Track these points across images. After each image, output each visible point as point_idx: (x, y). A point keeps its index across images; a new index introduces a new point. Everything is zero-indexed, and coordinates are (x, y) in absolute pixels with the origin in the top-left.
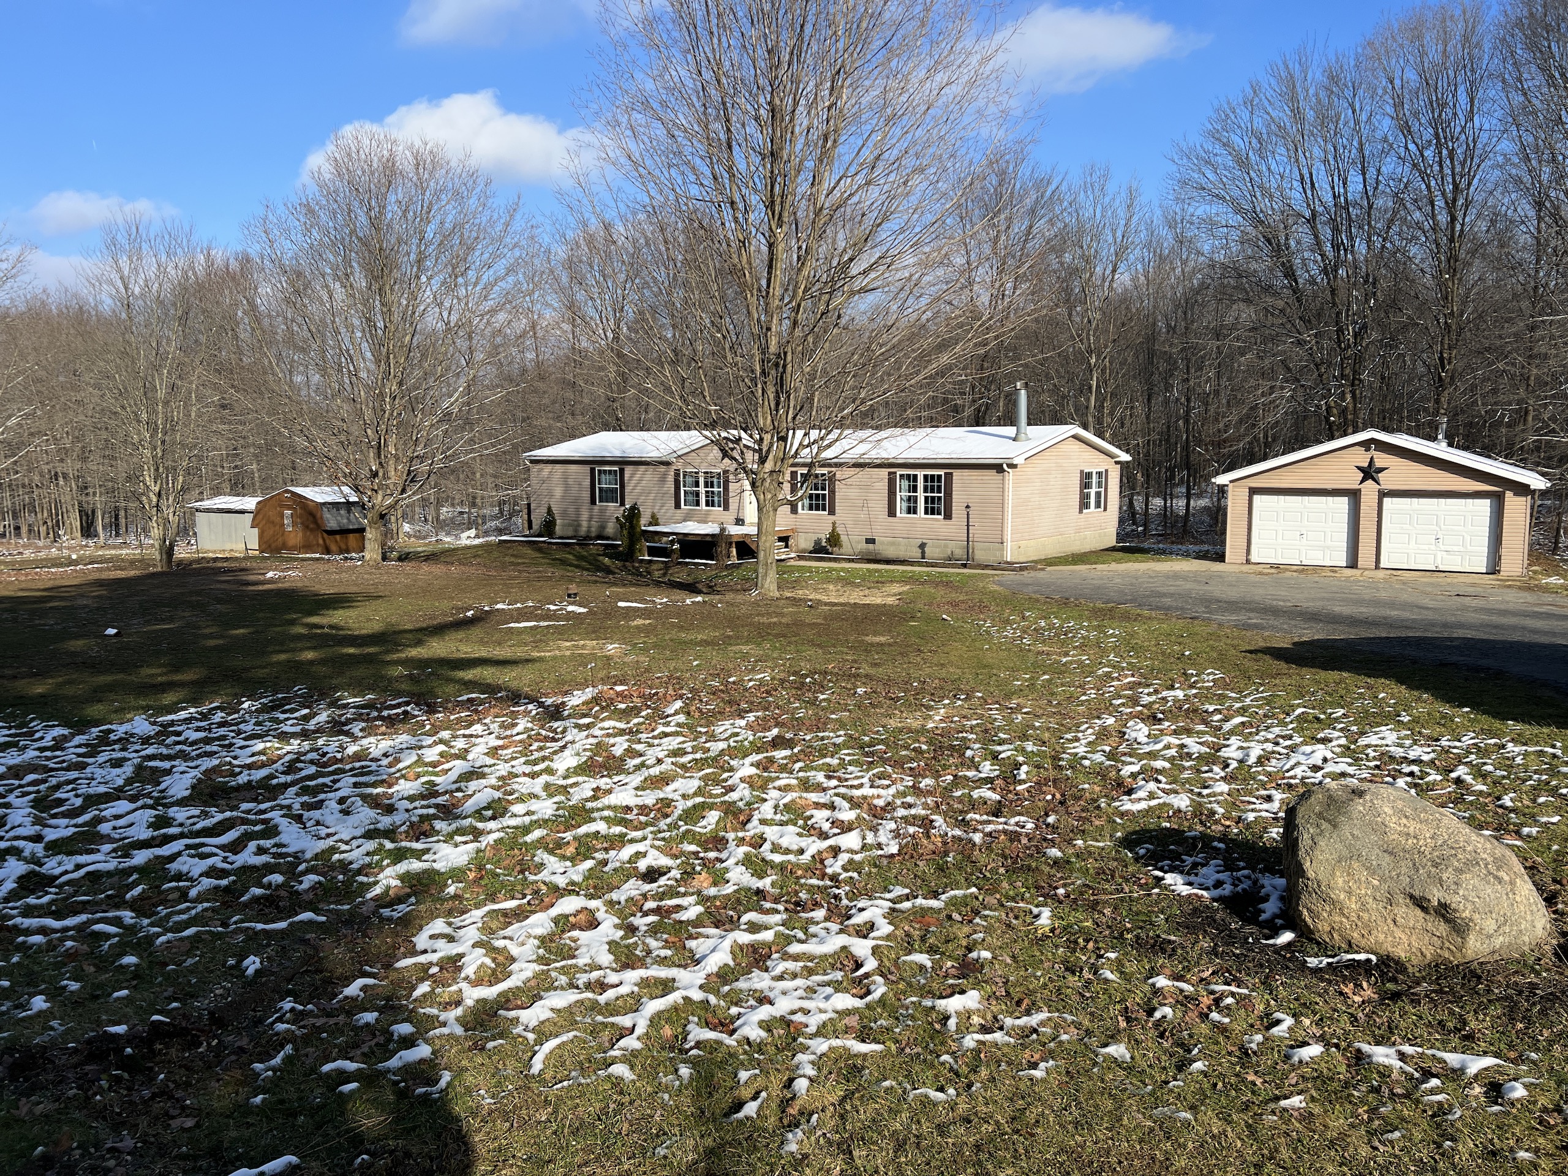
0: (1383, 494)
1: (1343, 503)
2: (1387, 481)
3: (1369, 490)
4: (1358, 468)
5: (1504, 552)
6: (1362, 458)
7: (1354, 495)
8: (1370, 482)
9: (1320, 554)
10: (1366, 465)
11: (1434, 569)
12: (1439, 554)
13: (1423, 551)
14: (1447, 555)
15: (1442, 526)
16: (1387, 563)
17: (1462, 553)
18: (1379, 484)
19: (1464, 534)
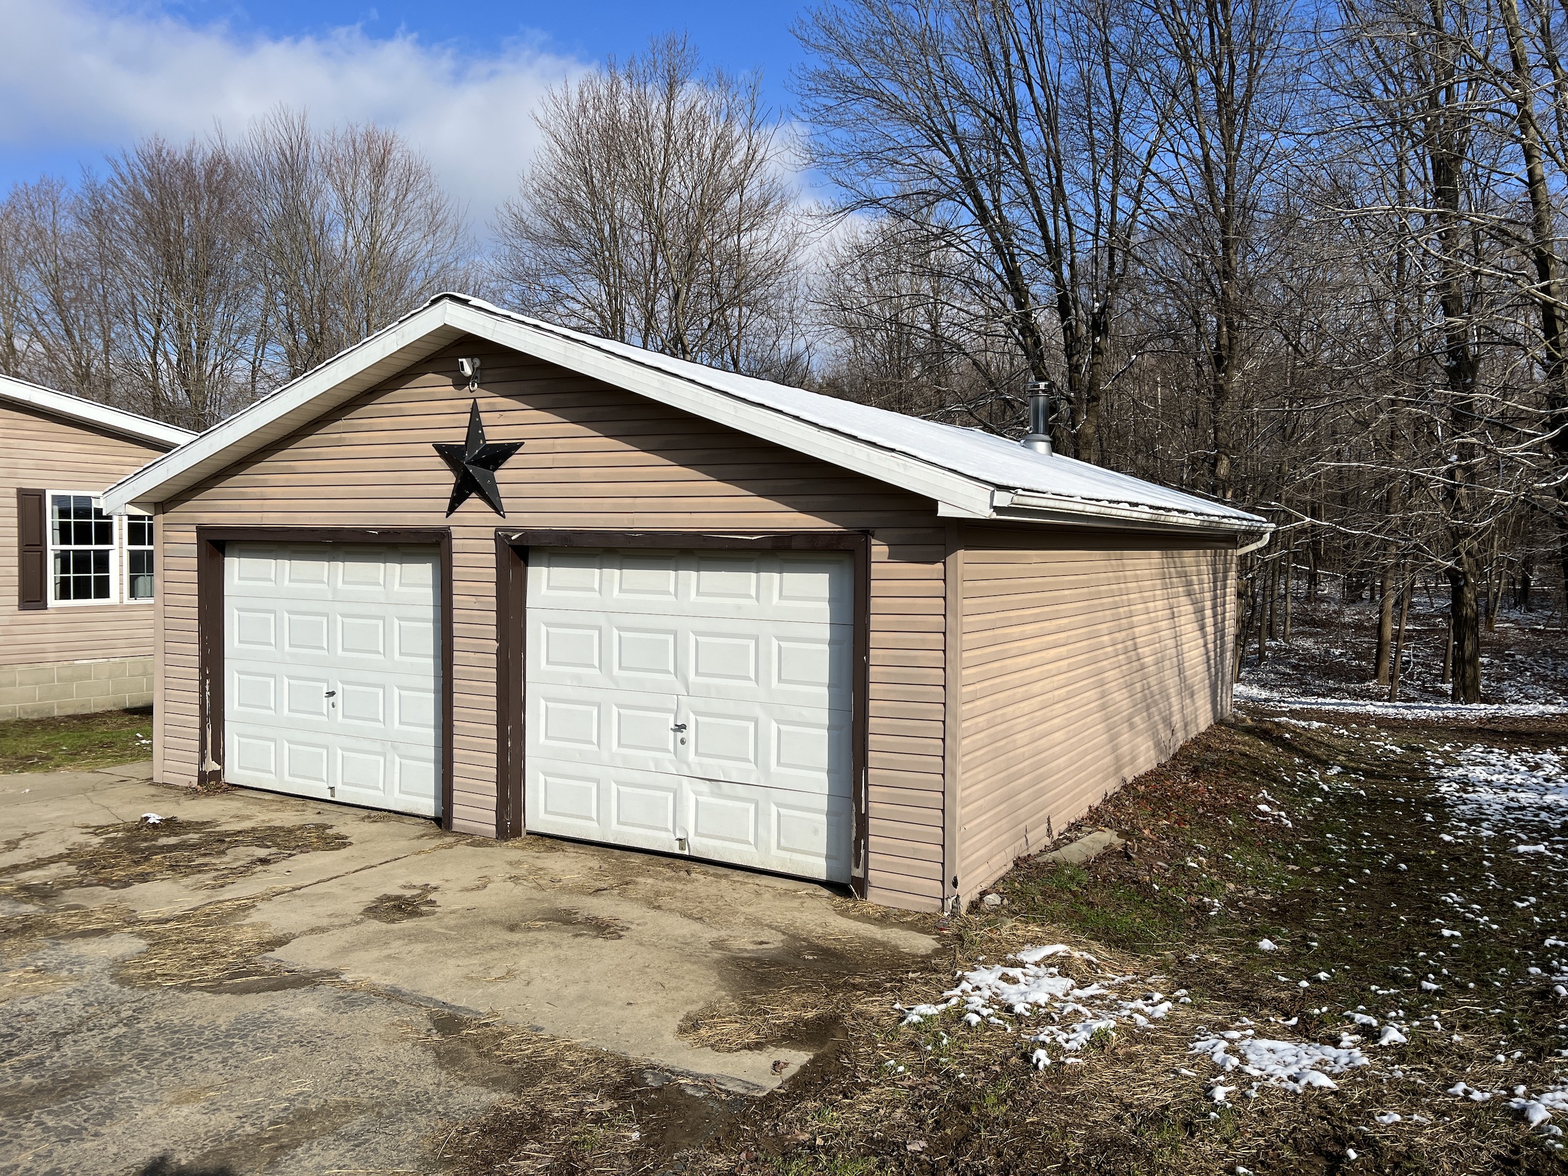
0: (514, 549)
2: (520, 496)
3: (473, 535)
4: (438, 450)
6: (447, 413)
7: (433, 550)
8: (474, 502)
9: (376, 768)
10: (460, 437)
11: (677, 851)
12: (690, 792)
13: (637, 776)
14: (713, 794)
15: (692, 677)
16: (542, 814)
17: (757, 793)
18: (497, 509)
19: (758, 712)
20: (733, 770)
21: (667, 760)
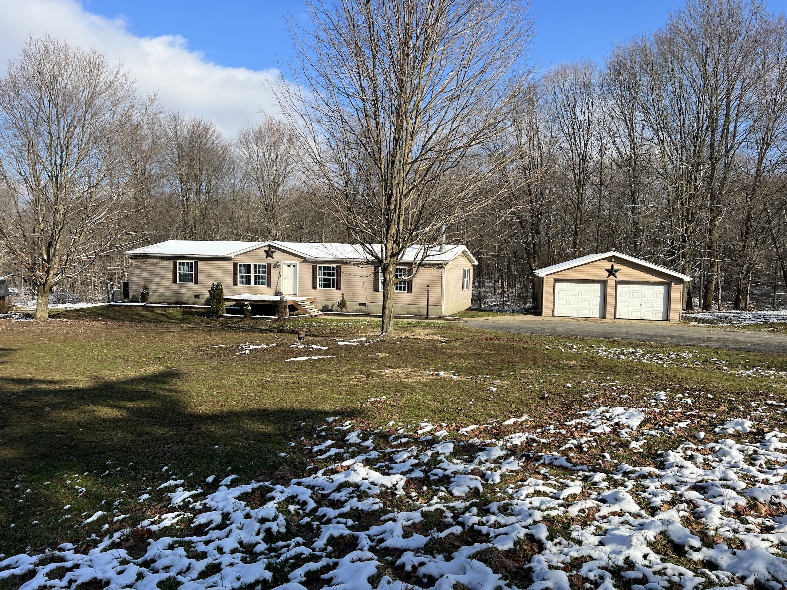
0: (617, 283)
1: (598, 287)
2: (620, 276)
3: (611, 281)
4: (606, 270)
5: (672, 310)
6: (608, 265)
7: (604, 283)
8: (612, 276)
9: (587, 312)
10: (610, 268)
11: (641, 319)
12: (642, 312)
14: (646, 312)
15: (643, 298)
16: (619, 316)
17: (652, 311)
18: (616, 278)
19: (653, 302)
20: (650, 309)
21: (639, 308)
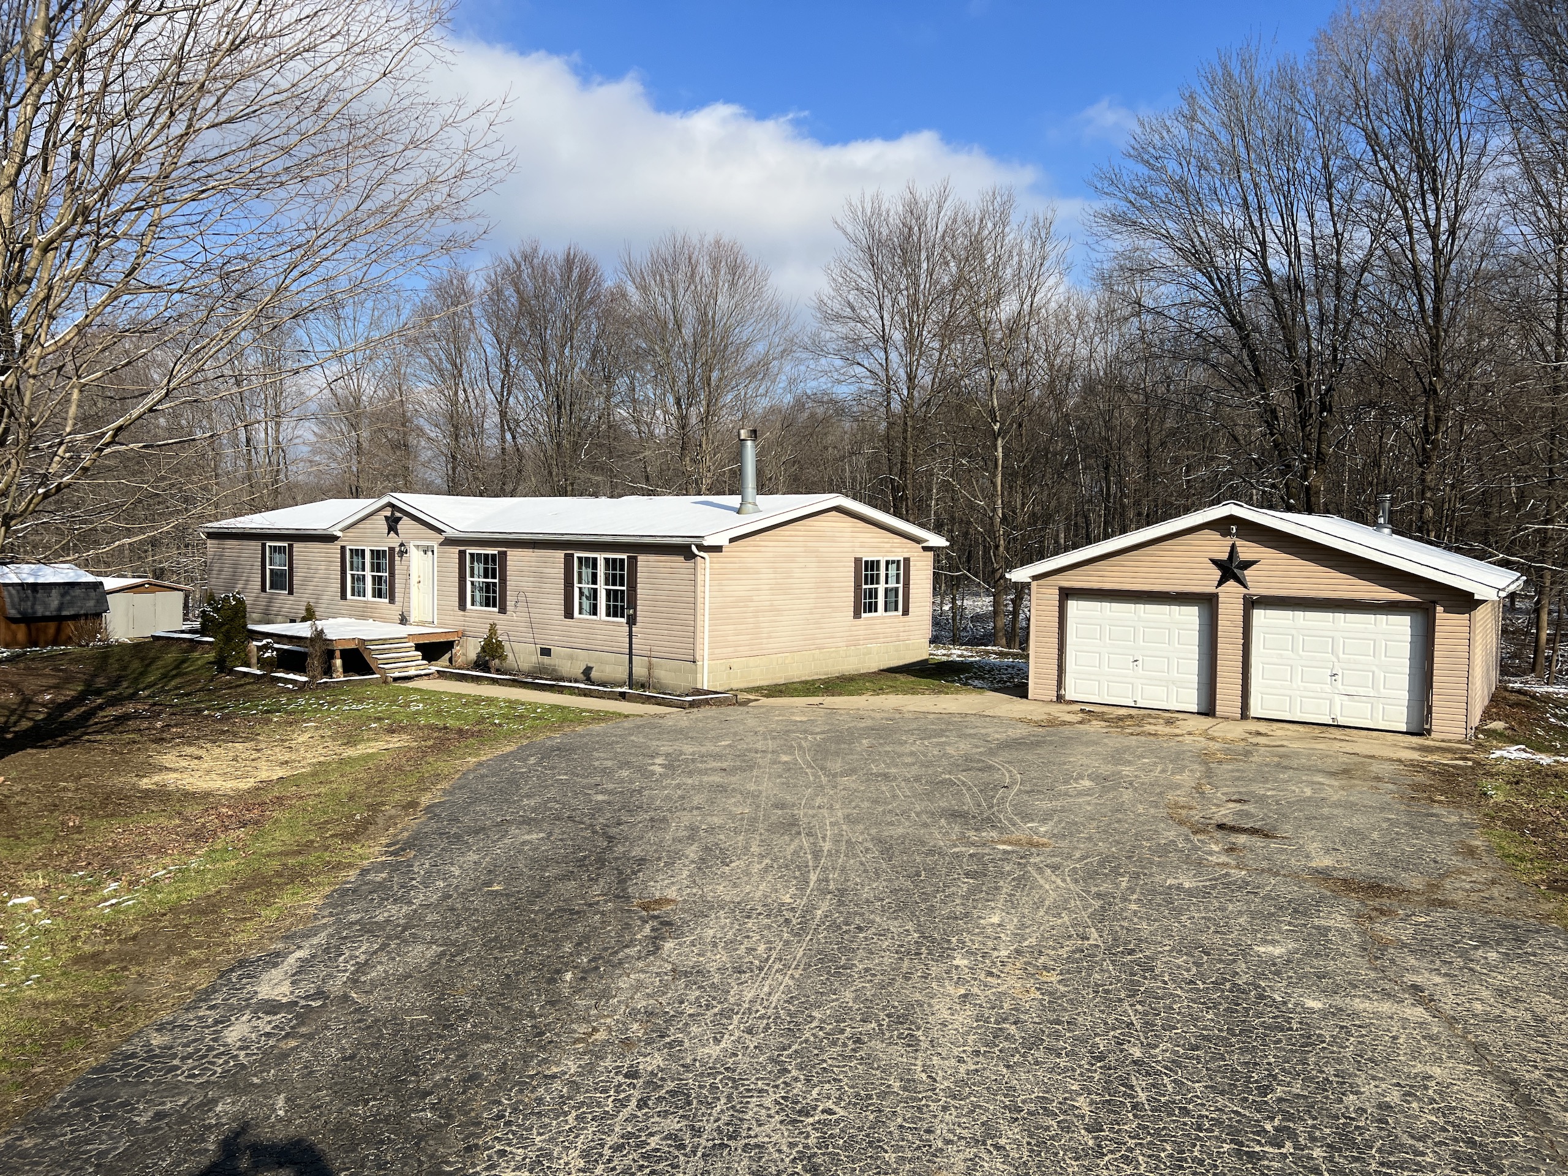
0: (1251, 603)
1: (1190, 615)
2: (1259, 581)
3: (1231, 596)
4: (1214, 562)
5: (1437, 702)
6: (1219, 546)
7: (1208, 602)
8: (1231, 583)
9: (1162, 692)
10: (1224, 556)
11: (1331, 722)
12: (1337, 699)
13: (1312, 694)
14: (1350, 701)
15: (1341, 655)
16: (1260, 710)
17: (1372, 700)
18: (1245, 587)
19: (1374, 668)
20: (1362, 691)
21: (1328, 688)
